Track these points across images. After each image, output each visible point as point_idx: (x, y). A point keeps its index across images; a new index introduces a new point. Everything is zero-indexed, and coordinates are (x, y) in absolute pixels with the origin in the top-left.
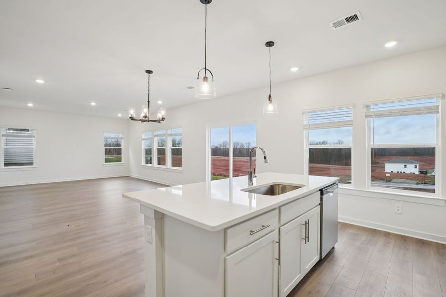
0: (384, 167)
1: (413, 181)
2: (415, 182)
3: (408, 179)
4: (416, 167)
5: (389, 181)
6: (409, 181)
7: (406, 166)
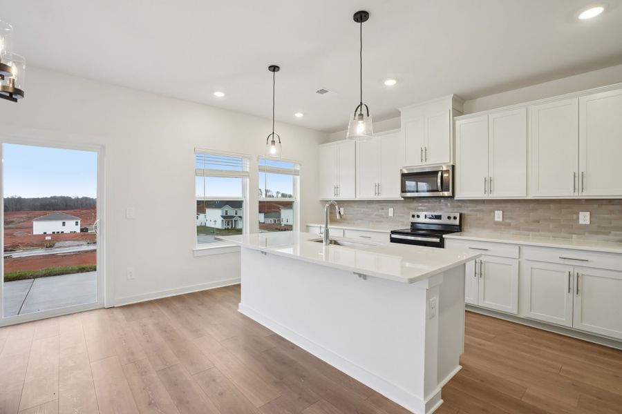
0: (32, 227)
1: (81, 243)
2: (85, 243)
3: (74, 240)
4: (77, 224)
5: (51, 246)
6: (77, 243)
7: (64, 223)
